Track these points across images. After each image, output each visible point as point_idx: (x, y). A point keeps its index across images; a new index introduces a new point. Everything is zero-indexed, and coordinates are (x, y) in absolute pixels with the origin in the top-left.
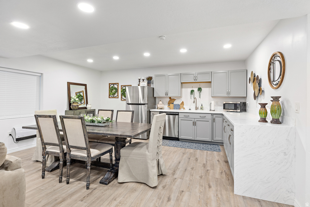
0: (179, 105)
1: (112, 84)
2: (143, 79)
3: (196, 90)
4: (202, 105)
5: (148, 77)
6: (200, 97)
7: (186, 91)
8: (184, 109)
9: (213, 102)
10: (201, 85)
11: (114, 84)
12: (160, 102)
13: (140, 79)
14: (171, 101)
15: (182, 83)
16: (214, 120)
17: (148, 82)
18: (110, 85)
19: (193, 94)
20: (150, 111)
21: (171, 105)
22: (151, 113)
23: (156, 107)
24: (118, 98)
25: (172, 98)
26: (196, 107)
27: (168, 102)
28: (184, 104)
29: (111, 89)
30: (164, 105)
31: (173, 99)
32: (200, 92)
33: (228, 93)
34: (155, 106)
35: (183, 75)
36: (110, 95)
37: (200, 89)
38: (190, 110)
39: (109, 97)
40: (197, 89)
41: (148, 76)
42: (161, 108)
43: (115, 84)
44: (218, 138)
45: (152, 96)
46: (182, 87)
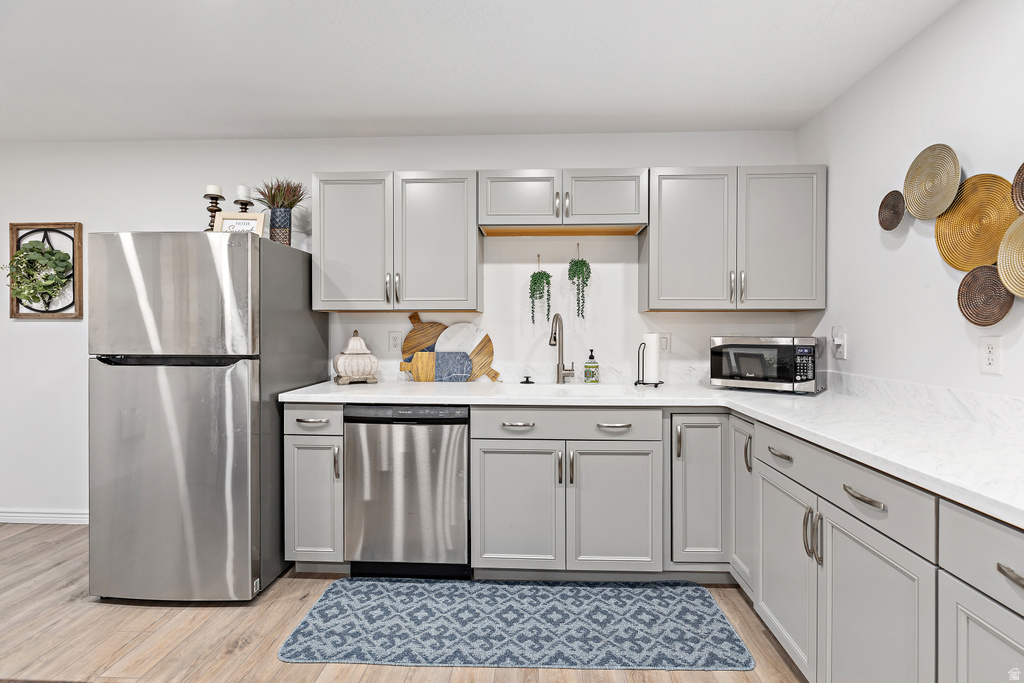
0: (465, 356)
1: (35, 228)
2: (243, 197)
3: (558, 271)
4: (592, 357)
5: (272, 181)
6: (580, 312)
7: (507, 278)
8: (494, 376)
9: (652, 341)
10: (588, 248)
11: (47, 229)
12: (356, 344)
13: (215, 199)
14: (422, 330)
15: (482, 232)
16: (677, 446)
17: (273, 220)
18: (22, 233)
19: (546, 297)
20: (281, 406)
21: (423, 359)
22: (289, 415)
23: (333, 373)
24: (79, 316)
25: (424, 317)
26: (560, 367)
27: (400, 342)
28: (492, 353)
29: (25, 264)
30: (380, 357)
31: (434, 324)
32: (585, 283)
33: (737, 290)
34: (326, 368)
35: (494, 180)
36: (17, 301)
37: (579, 270)
38: (527, 382)
39: (15, 314)
40: (567, 266)
41: (272, 179)
42: (356, 378)
43: (58, 228)
44: (698, 550)
45: (299, 302)
46: (481, 258)
